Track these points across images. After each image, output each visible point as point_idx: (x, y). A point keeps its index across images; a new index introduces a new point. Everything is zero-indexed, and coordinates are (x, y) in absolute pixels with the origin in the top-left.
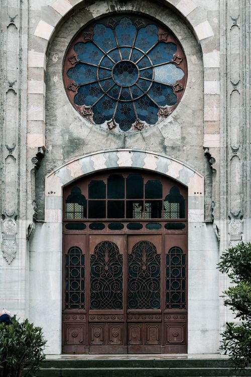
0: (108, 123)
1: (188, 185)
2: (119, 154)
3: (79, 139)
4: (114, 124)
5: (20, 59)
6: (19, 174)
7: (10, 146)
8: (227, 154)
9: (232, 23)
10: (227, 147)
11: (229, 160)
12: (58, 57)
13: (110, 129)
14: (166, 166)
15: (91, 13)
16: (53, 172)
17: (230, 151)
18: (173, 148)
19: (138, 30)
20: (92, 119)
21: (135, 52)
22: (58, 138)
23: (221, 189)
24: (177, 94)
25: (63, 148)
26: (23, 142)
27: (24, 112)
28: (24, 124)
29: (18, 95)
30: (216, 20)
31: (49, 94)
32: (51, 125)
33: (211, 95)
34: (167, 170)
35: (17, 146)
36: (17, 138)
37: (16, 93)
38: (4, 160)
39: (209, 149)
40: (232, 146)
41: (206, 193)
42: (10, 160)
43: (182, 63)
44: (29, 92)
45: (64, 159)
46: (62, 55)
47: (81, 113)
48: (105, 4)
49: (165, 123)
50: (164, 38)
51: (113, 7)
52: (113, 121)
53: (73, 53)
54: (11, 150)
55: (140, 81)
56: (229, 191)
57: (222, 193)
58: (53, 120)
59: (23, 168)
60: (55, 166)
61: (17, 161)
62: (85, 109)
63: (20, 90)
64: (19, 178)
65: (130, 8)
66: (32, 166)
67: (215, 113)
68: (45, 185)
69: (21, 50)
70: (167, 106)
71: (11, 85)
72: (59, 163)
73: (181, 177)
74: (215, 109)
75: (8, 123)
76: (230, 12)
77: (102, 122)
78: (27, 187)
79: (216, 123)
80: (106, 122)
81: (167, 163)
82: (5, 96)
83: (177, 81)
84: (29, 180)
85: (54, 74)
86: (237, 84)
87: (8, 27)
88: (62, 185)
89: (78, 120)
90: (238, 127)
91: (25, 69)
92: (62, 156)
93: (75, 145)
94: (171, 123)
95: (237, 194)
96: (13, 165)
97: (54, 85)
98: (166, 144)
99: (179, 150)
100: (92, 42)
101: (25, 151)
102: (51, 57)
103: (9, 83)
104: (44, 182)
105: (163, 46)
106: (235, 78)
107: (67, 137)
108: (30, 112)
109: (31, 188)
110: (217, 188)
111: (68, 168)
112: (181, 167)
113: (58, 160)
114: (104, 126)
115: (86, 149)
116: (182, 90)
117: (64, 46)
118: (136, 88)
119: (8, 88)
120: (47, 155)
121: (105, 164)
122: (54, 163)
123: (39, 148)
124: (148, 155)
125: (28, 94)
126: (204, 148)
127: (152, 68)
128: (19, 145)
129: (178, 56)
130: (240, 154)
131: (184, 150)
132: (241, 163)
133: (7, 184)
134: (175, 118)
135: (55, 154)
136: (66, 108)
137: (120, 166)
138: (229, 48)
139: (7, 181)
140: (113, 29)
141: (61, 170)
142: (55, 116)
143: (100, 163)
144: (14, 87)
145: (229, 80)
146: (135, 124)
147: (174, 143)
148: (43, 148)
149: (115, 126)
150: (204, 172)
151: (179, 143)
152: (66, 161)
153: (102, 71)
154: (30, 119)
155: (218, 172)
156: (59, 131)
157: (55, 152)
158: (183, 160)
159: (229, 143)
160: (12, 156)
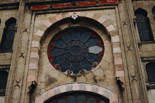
0: (68, 72)
1: (109, 98)
2: (73, 85)
3: (53, 78)
4: (71, 72)
5: (28, 44)
6: (21, 94)
7: (18, 81)
8: (129, 79)
9: (123, 23)
10: (129, 76)
11: (131, 82)
12: (46, 45)
13: (69, 74)
14: (97, 89)
15: (61, 28)
16: (39, 94)
17: (131, 78)
18: (100, 80)
19: (81, 34)
20: (60, 70)
21: (80, 42)
22: (43, 78)
23: (129, 97)
24: (100, 57)
25: (46, 83)
26: (25, 79)
27: (27, 66)
28: (26, 71)
29: (25, 58)
30: (115, 24)
31: (40, 60)
32: (40, 73)
33: (117, 53)
34: (98, 91)
35: (22, 81)
36: (22, 77)
37: (24, 58)
38: (14, 87)
39: (119, 78)
40: (131, 75)
41: (120, 102)
42: (17, 87)
43: (102, 45)
44: (31, 57)
45: (45, 88)
46: (47, 44)
47: (55, 68)
48: (67, 25)
49: (95, 69)
50: (92, 36)
51: (70, 25)
52: (70, 70)
53: (53, 44)
54: (18, 82)
55: (83, 53)
56: (133, 98)
57: (129, 100)
58: (42, 71)
59: (24, 91)
60: (41, 92)
61: (21, 88)
62: (57, 66)
63: (26, 56)
64: (21, 97)
65: (77, 25)
66: (28, 90)
67: (120, 61)
68: (35, 101)
69: (29, 41)
70: (95, 62)
71: (22, 54)
72: (43, 90)
73: (105, 94)
74: (120, 59)
75: (18, 70)
76: (122, 20)
77: (65, 71)
78: (24, 101)
79: (121, 65)
80: (67, 71)
81: (97, 88)
82: (18, 58)
83: (100, 52)
84: (26, 97)
85: (44, 51)
86: (130, 47)
87: (24, 32)
88: (44, 101)
89: (53, 70)
90: (133, 66)
91: (30, 48)
92: (45, 87)
93: (51, 81)
94: (98, 69)
95: (138, 100)
96: (18, 89)
97: (43, 56)
98: (96, 78)
99: (103, 81)
100: (61, 39)
101: (25, 83)
102: (42, 45)
103: (21, 53)
104: (35, 100)
105: (92, 39)
106: (128, 44)
107: (48, 78)
108: (30, 66)
109: (27, 102)
110: (126, 97)
111: (47, 92)
112: (105, 89)
113: (42, 89)
114: (66, 73)
115: (56, 83)
116: (102, 55)
117: (49, 41)
118: (81, 56)
119: (20, 55)
120: (37, 87)
121: (66, 90)
122: (41, 90)
123: (33, 82)
124: (88, 84)
125: (30, 58)
126: (117, 78)
127: (88, 47)
128: (23, 80)
129: (99, 42)
130: (136, 78)
131: (105, 81)
132: (138, 83)
133: (13, 99)
134: (100, 67)
135: (41, 86)
136: (48, 65)
137: (73, 90)
138: (123, 33)
139: (14, 97)
140: (70, 34)
141: (44, 93)
142: (43, 69)
143: (63, 89)
144: (23, 55)
145: (125, 46)
146: (81, 71)
147: (100, 78)
148: (35, 82)
149: (71, 73)
150: (117, 91)
151: (102, 78)
152: (46, 89)
153: (65, 50)
154: (30, 68)
155: (125, 89)
156: (44, 75)
157: (41, 85)
158: (106, 86)
159: (130, 74)
160: (18, 85)
